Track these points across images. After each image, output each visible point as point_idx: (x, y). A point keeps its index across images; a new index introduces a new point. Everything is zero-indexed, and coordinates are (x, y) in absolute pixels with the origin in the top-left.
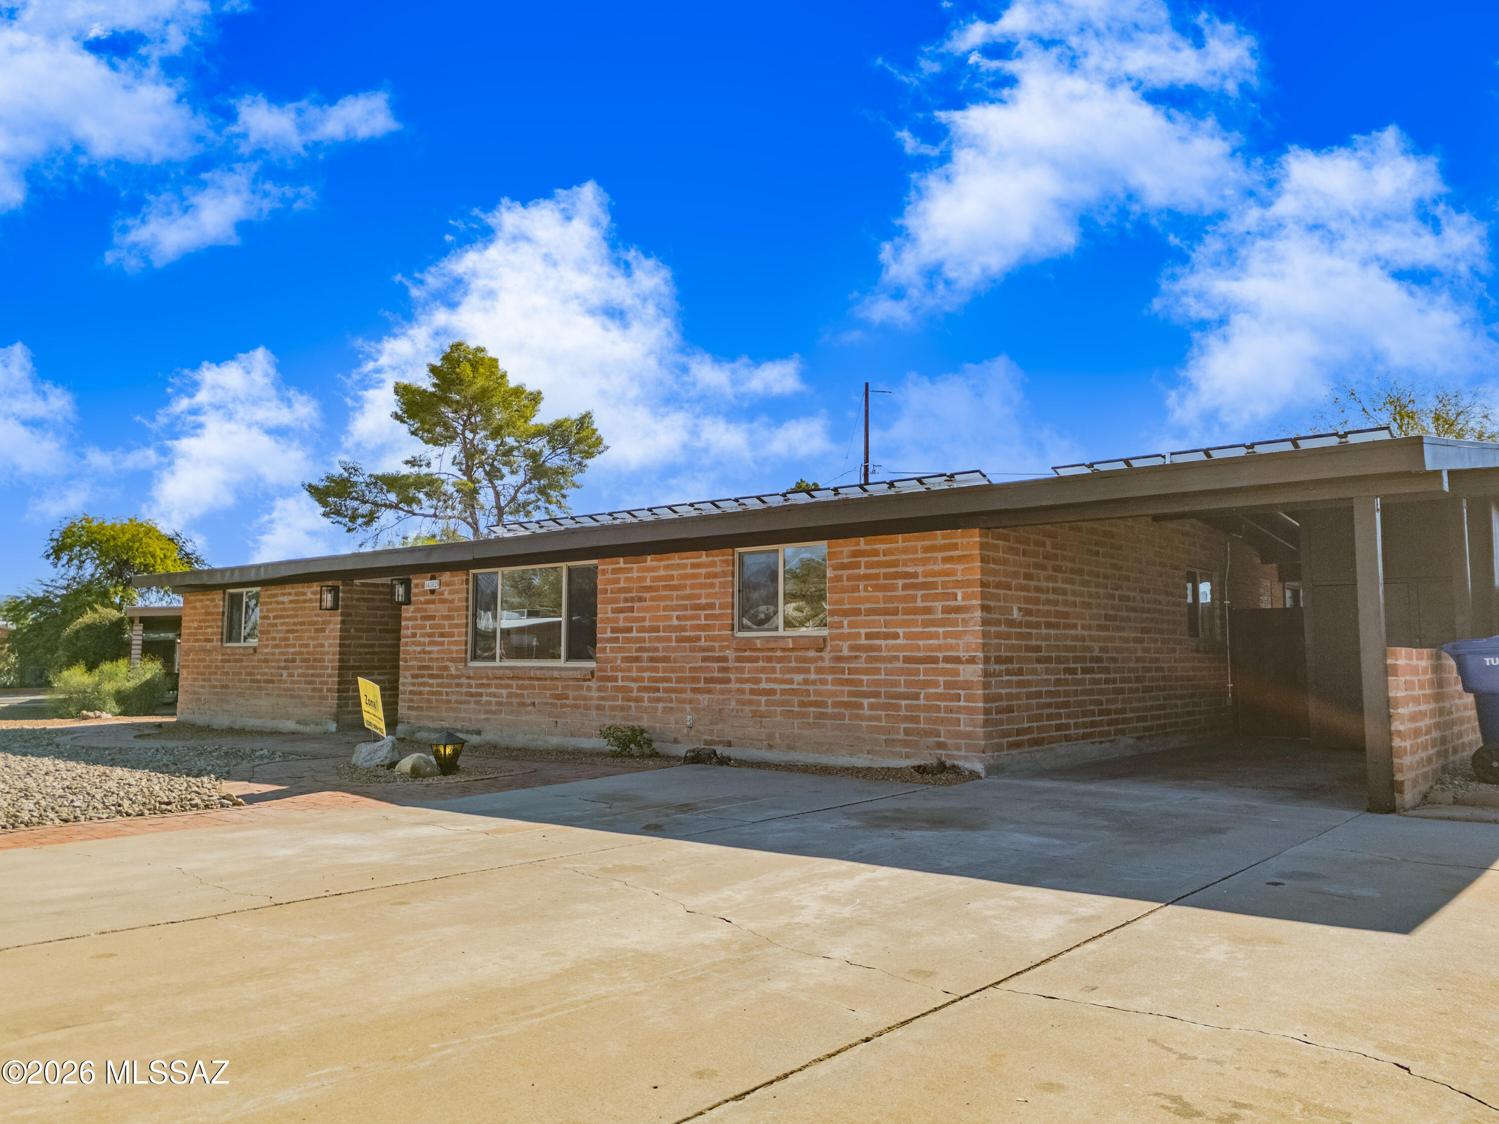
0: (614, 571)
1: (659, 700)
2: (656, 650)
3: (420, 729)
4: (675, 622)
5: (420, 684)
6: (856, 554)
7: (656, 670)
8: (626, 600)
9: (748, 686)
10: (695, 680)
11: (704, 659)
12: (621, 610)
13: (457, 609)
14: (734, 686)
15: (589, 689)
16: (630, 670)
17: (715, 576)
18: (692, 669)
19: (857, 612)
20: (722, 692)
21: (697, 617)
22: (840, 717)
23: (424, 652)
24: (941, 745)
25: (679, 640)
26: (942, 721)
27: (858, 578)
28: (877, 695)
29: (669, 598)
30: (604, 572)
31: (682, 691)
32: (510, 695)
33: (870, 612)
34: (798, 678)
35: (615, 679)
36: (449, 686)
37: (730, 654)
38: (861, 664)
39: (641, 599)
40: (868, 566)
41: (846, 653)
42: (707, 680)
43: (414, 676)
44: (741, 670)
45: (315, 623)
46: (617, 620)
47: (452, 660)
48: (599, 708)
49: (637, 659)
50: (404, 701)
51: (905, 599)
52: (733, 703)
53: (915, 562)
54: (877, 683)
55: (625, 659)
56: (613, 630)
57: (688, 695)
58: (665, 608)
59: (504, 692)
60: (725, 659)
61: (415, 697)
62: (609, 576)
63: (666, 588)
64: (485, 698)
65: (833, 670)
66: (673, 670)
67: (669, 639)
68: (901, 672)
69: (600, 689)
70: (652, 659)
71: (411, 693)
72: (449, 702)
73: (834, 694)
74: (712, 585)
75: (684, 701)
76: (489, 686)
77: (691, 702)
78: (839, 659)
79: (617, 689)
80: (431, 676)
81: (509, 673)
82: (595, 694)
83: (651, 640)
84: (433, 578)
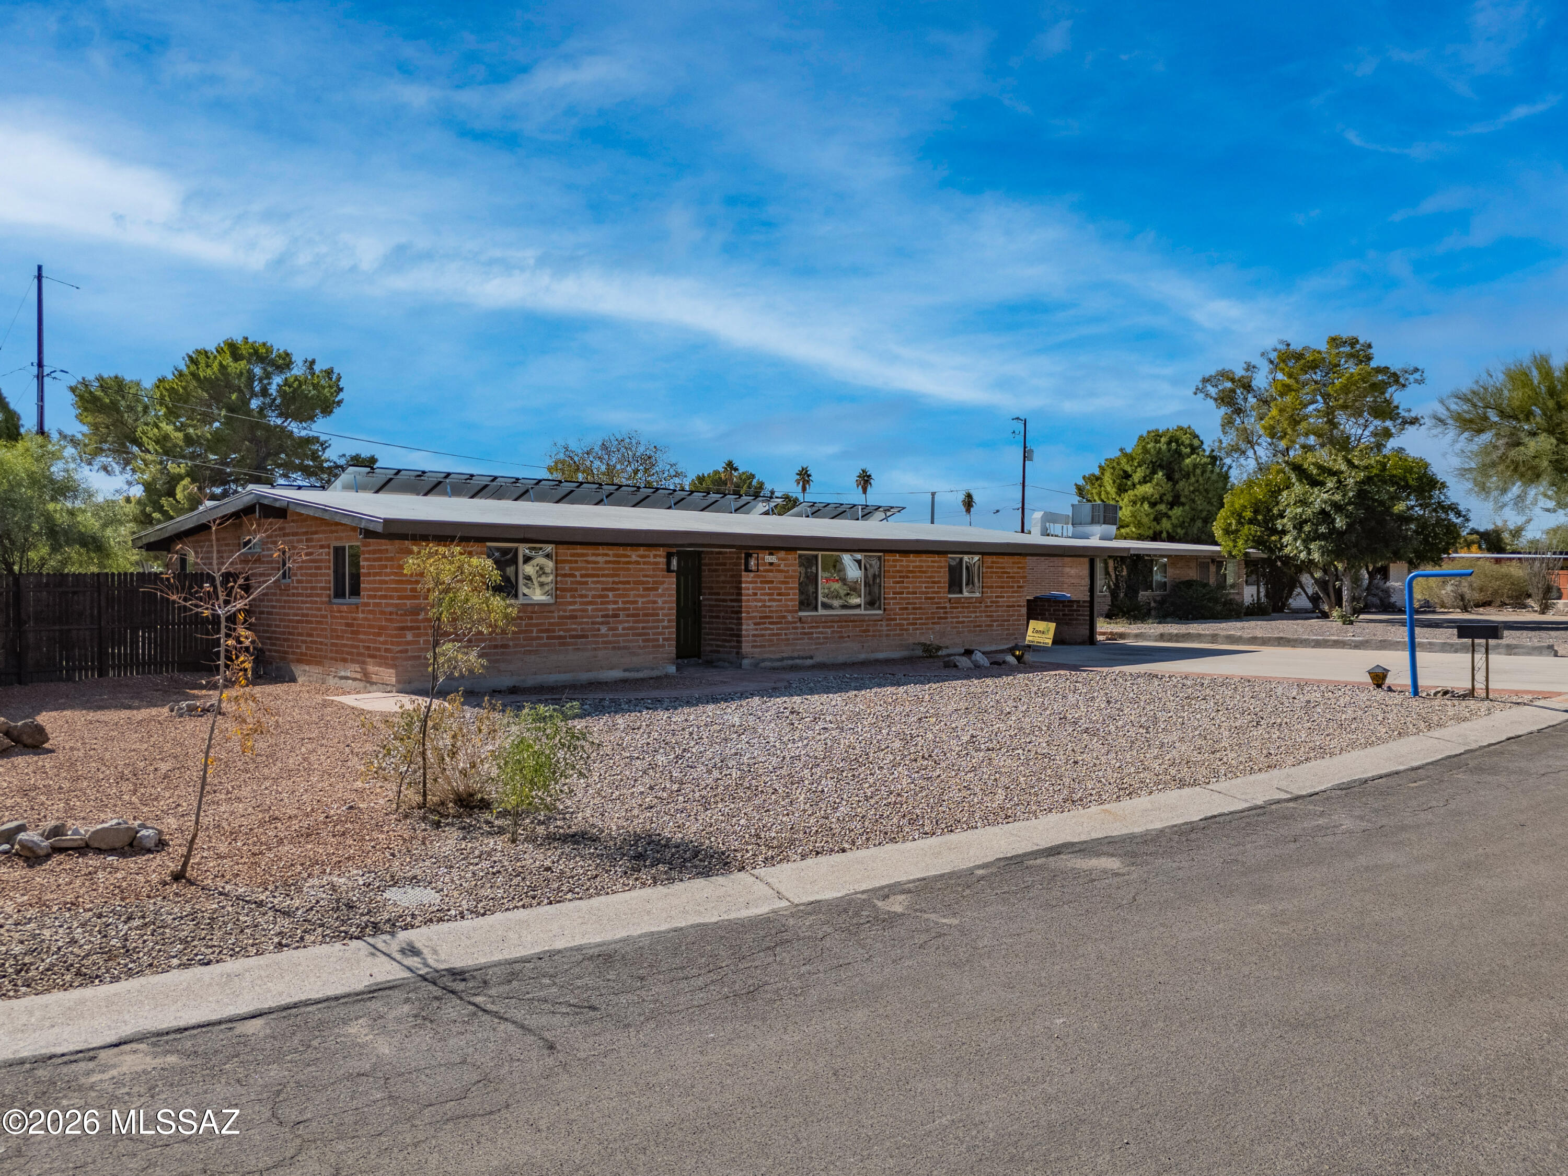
0: (894, 561)
1: (917, 629)
2: (915, 603)
3: (763, 660)
4: (924, 589)
6: (993, 562)
7: (916, 614)
8: (900, 577)
9: (955, 620)
10: (934, 618)
11: (937, 608)
12: (898, 582)
13: (792, 577)
14: (949, 620)
15: (881, 625)
16: (903, 614)
17: (941, 567)
18: (932, 613)
19: (992, 587)
20: (944, 623)
21: (933, 587)
22: (987, 631)
23: (765, 606)
24: (1016, 638)
25: (926, 598)
26: (1016, 629)
27: (993, 573)
28: (998, 621)
29: (921, 577)
30: (888, 561)
31: (927, 624)
32: (833, 632)
33: (997, 587)
34: (973, 615)
35: (895, 619)
36: (788, 629)
37: (948, 605)
38: (993, 609)
39: (908, 577)
40: (997, 568)
41: (989, 604)
42: (939, 618)
43: (755, 624)
44: (952, 613)
45: (643, 583)
46: (895, 588)
47: (789, 611)
48: (887, 635)
49: (906, 609)
50: (748, 642)
51: (1006, 582)
52: (949, 629)
53: (1010, 568)
54: (998, 616)
55: (901, 609)
56: (894, 593)
57: (931, 626)
58: (920, 582)
59: (829, 630)
60: (945, 608)
62: (891, 563)
63: (920, 572)
64: (815, 635)
65: (985, 611)
66: (923, 614)
67: (921, 598)
68: (1005, 611)
69: (887, 625)
70: (914, 609)
71: (754, 635)
72: (788, 640)
73: (985, 621)
74: (940, 572)
75: (928, 629)
76: (818, 627)
77: (932, 629)
78: (987, 607)
79: (896, 625)
80: (770, 623)
81: (837, 619)
82: (885, 628)
83: (913, 598)
84: (771, 554)
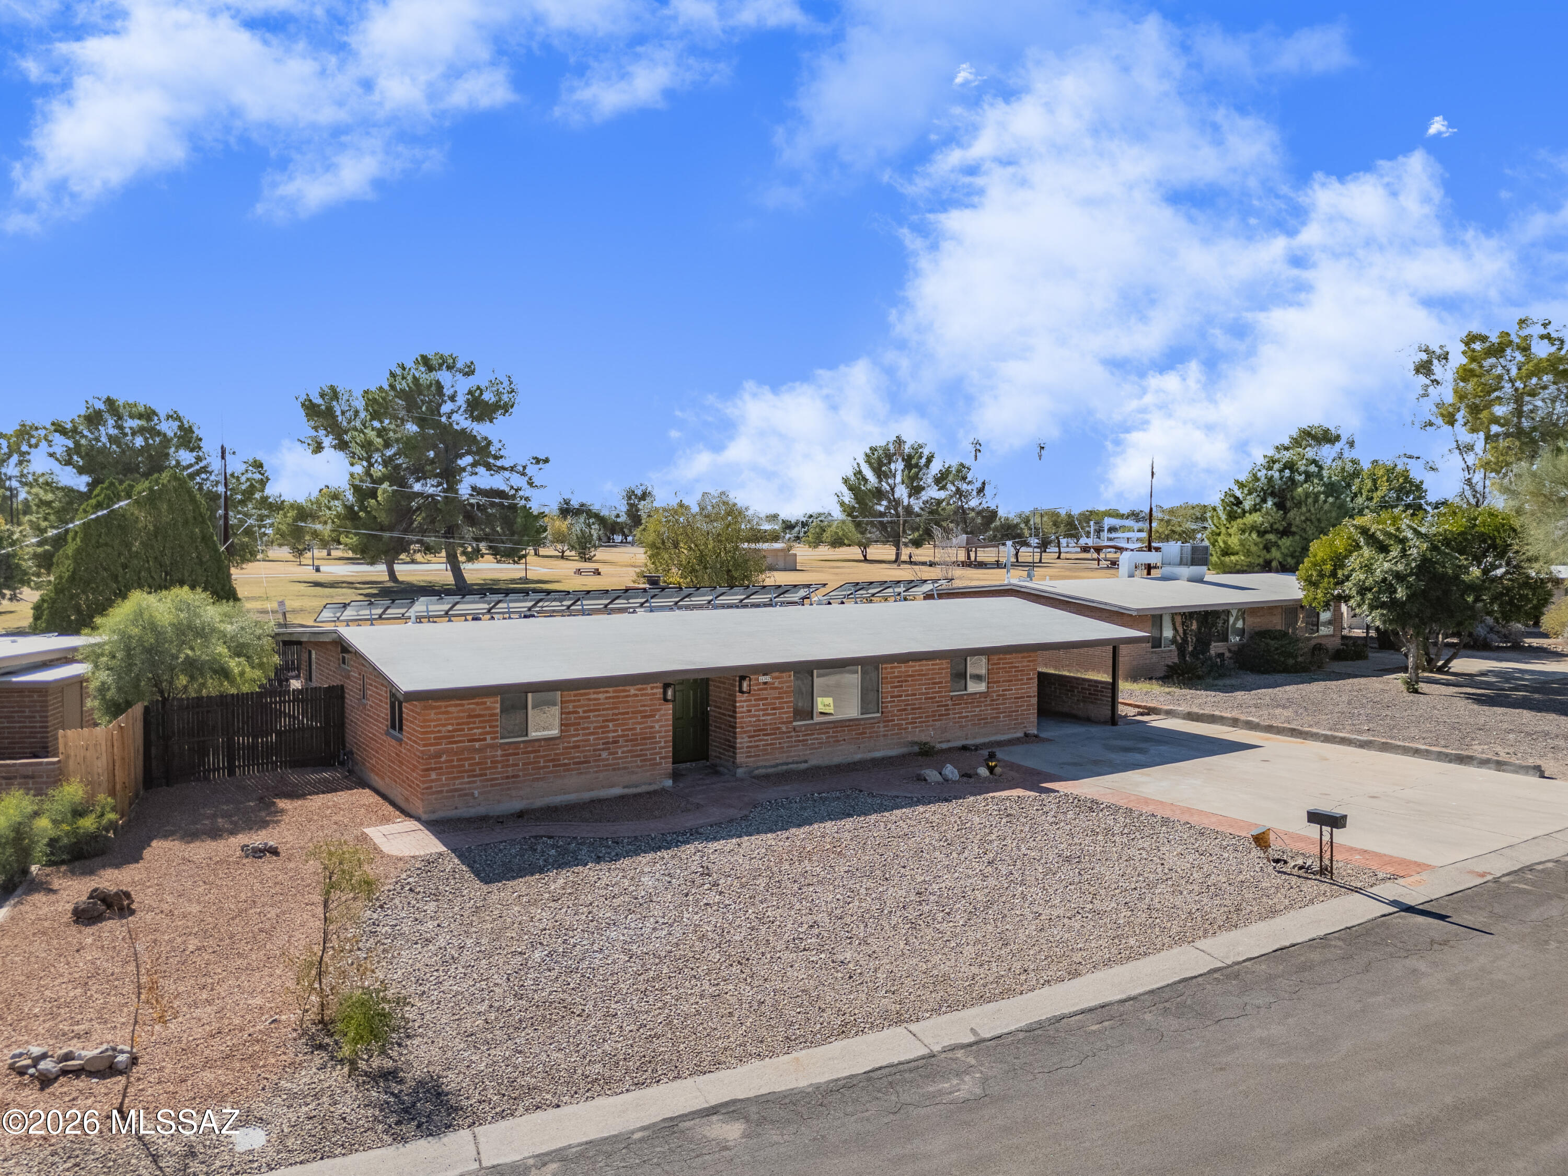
0: (892, 668)
1: (916, 727)
2: (915, 704)
3: (758, 768)
4: (924, 691)
5: (755, 741)
6: (1000, 659)
7: (915, 714)
8: (899, 682)
9: (957, 716)
10: (934, 716)
11: (938, 706)
12: (896, 687)
13: (785, 693)
14: (951, 716)
15: (879, 727)
16: (901, 715)
17: (943, 669)
18: (933, 711)
19: (999, 682)
20: (946, 719)
21: (934, 688)
24: (1025, 727)
25: (926, 699)
27: (1000, 668)
28: (1005, 712)
29: (921, 680)
30: (886, 668)
31: (928, 721)
32: (829, 737)
33: (1004, 681)
34: (978, 709)
35: (893, 720)
36: (781, 738)
38: (1000, 701)
39: (906, 681)
40: (1003, 664)
42: (940, 715)
43: (749, 737)
44: (954, 709)
45: (641, 712)
46: (893, 692)
47: (783, 723)
48: (884, 735)
49: (905, 710)
50: (742, 753)
51: (1014, 676)
52: (951, 724)
56: (892, 697)
57: (931, 723)
58: (919, 685)
59: (823, 736)
60: (947, 705)
61: (753, 750)
62: (889, 670)
63: (919, 675)
64: (810, 742)
65: (990, 705)
66: (924, 713)
67: (921, 699)
68: (1013, 703)
69: (885, 726)
70: (913, 709)
71: (748, 747)
72: (783, 748)
73: (991, 714)
74: (941, 673)
75: (928, 727)
76: (813, 734)
77: (932, 726)
78: (993, 700)
79: (895, 725)
80: (764, 735)
82: (882, 729)
83: (912, 700)
84: (764, 675)
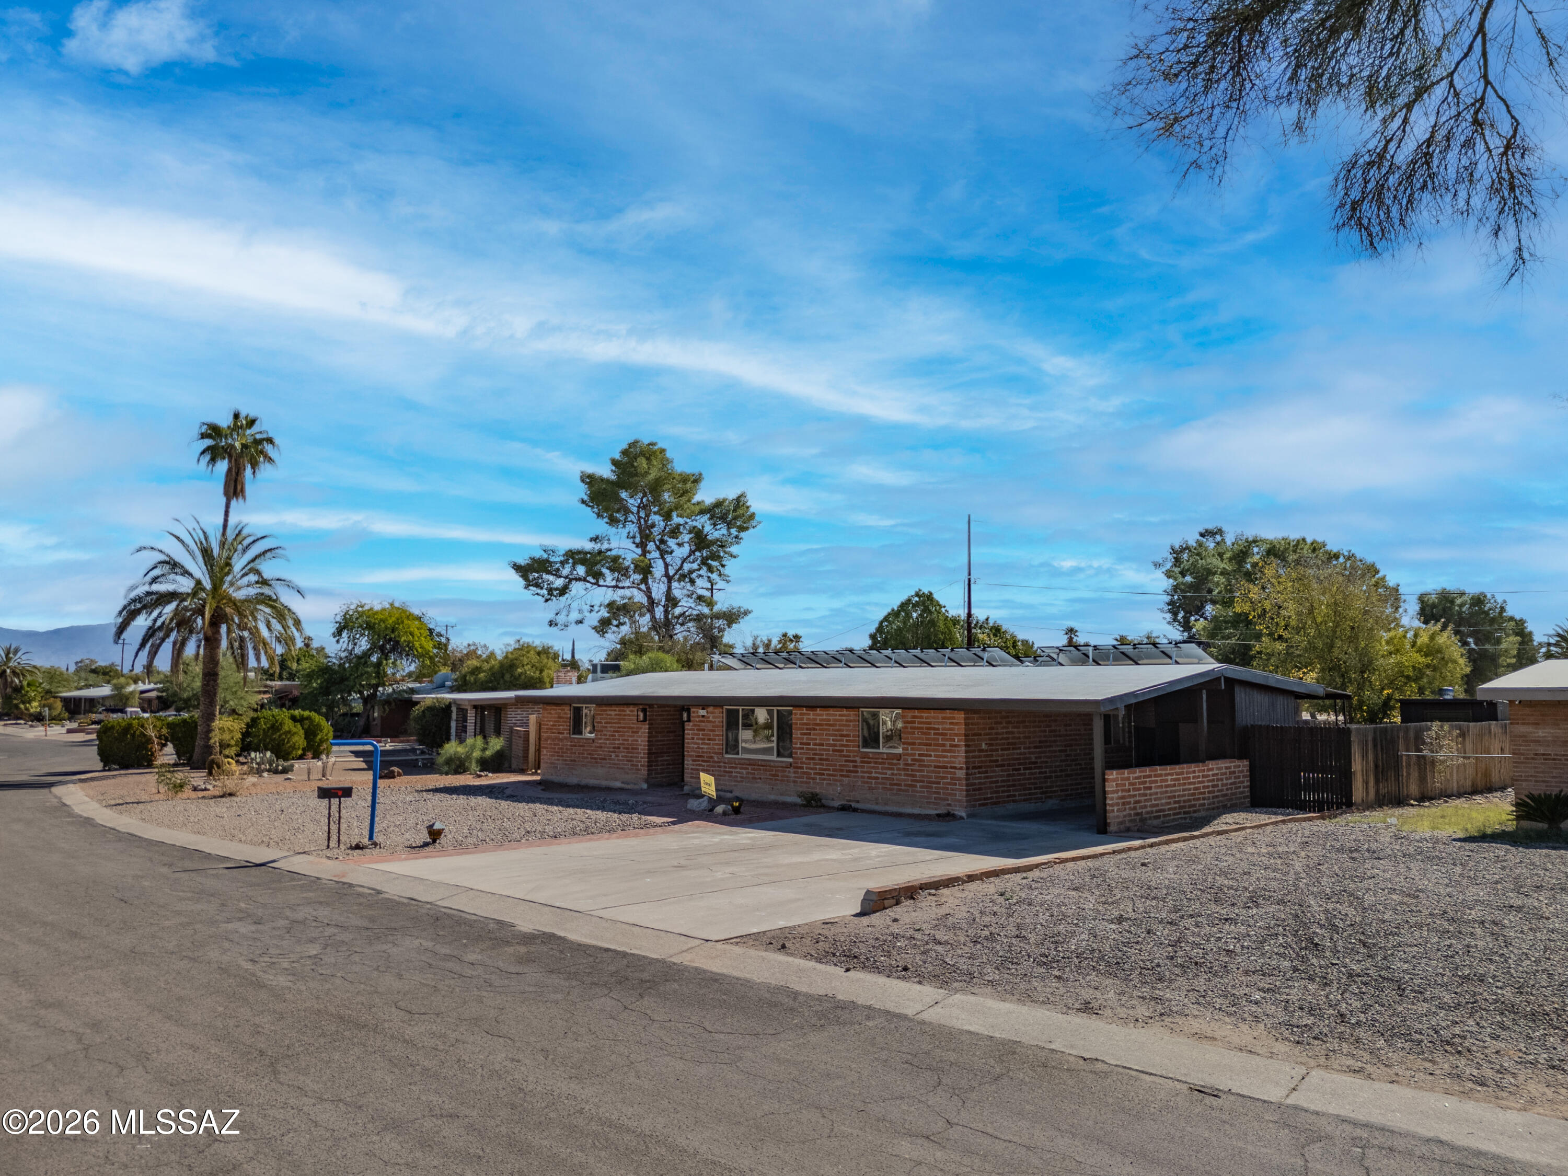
0: (801, 714)
1: (824, 779)
2: (822, 755)
4: (832, 742)
5: (696, 765)
6: (914, 717)
7: (822, 765)
8: (807, 729)
9: (866, 775)
10: (842, 770)
11: (846, 761)
12: (805, 734)
13: (717, 727)
15: (789, 772)
17: (851, 721)
18: (840, 766)
19: (914, 744)
20: (855, 777)
21: (842, 740)
22: (907, 791)
23: (699, 748)
24: (949, 805)
25: (834, 751)
26: (950, 794)
27: (914, 728)
28: (923, 782)
29: (829, 730)
30: (796, 714)
31: (835, 775)
32: (748, 773)
33: (920, 744)
34: (889, 772)
35: (802, 768)
36: (714, 767)
37: (858, 759)
38: (916, 768)
39: (814, 729)
40: (920, 723)
41: (910, 762)
42: (847, 771)
43: (693, 761)
44: (863, 767)
45: (633, 728)
46: (802, 739)
47: (716, 753)
48: (794, 782)
49: (813, 759)
50: (688, 774)
51: (934, 739)
52: (860, 783)
53: (938, 723)
54: (923, 776)
55: (807, 759)
56: (801, 744)
57: (838, 778)
58: (827, 735)
59: (744, 771)
60: (855, 761)
61: (694, 772)
62: (798, 716)
63: (827, 725)
65: (904, 770)
66: (831, 765)
67: (829, 750)
68: (933, 772)
69: (795, 773)
70: (820, 759)
71: (691, 769)
73: (905, 780)
74: (849, 726)
76: (736, 768)
77: (840, 781)
78: (907, 765)
79: (804, 773)
80: (703, 761)
81: (747, 762)
82: (792, 775)
83: (820, 750)
84: (703, 709)
